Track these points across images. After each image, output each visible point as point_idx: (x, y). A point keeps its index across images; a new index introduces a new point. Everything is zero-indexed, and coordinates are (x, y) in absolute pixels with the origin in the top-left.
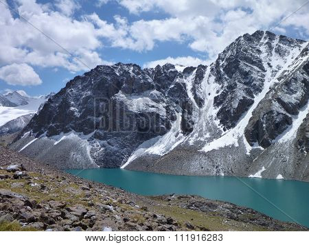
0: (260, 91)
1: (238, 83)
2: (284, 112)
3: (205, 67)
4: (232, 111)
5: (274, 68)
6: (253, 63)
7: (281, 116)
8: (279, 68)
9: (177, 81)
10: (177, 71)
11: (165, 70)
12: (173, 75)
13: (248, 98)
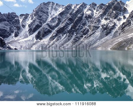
0: (45, 22)
1: (37, 20)
2: (49, 28)
3: (28, 15)
4: (33, 29)
5: (52, 15)
6: (44, 13)
7: (47, 30)
8: (54, 15)
9: (16, 18)
10: (16, 15)
11: (12, 15)
12: (14, 16)
13: (40, 24)
